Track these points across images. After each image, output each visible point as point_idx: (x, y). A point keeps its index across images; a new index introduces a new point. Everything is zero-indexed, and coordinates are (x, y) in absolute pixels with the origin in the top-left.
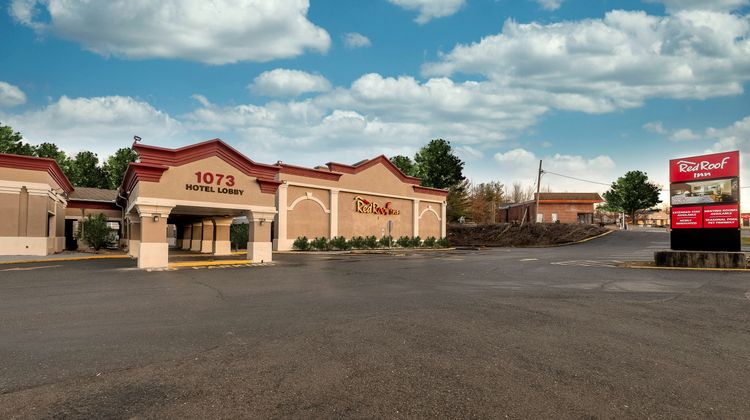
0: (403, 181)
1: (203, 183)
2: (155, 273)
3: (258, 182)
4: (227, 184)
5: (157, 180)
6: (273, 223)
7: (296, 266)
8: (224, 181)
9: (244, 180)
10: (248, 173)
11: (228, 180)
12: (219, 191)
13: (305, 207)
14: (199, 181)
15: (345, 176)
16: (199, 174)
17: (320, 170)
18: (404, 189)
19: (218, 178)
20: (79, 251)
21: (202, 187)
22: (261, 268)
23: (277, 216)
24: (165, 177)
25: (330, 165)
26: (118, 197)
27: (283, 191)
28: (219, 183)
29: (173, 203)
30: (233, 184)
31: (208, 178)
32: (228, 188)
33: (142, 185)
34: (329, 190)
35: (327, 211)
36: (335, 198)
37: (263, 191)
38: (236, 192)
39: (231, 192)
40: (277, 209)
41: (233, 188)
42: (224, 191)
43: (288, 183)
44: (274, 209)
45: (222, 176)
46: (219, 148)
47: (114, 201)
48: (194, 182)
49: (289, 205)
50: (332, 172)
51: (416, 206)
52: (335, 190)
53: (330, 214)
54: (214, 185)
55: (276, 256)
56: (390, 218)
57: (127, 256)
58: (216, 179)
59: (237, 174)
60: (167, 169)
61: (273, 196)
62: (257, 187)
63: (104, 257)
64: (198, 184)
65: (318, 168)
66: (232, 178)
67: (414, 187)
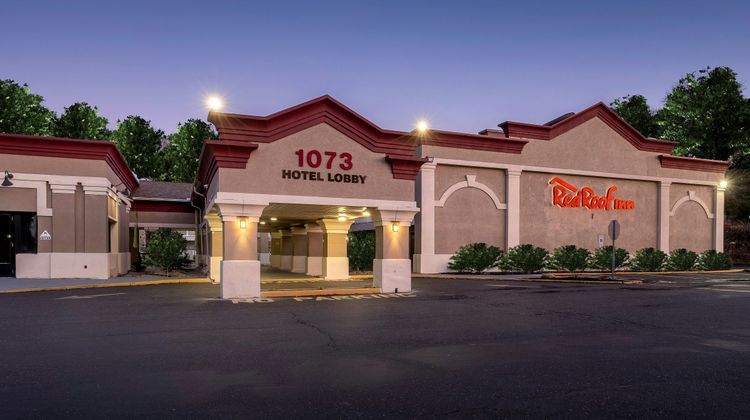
0: (639, 147)
1: (306, 168)
2: (243, 305)
3: (388, 161)
4: (342, 166)
5: (242, 164)
6: (412, 228)
7: (451, 298)
8: (337, 161)
9: (367, 160)
10: (372, 147)
11: (342, 161)
12: (330, 179)
13: (463, 199)
14: (301, 164)
15: (533, 145)
16: (300, 153)
17: (489, 136)
18: (640, 162)
19: (329, 157)
20: (147, 273)
21: (305, 173)
22: (396, 301)
23: (418, 217)
24: (253, 160)
25: (505, 126)
26: (194, 194)
27: (428, 173)
28: (329, 166)
29: (265, 199)
30: (351, 166)
31: (314, 159)
32: (343, 173)
33: (223, 173)
34: (505, 171)
35: (501, 206)
36: (514, 184)
37: (396, 175)
38: (354, 179)
39: (347, 179)
40: (419, 205)
41: (351, 173)
42: (338, 178)
43: (437, 161)
44: (412, 205)
45: (333, 155)
46: (328, 110)
47: (188, 199)
48: (294, 167)
49: (438, 197)
50: (510, 138)
51: (665, 192)
52: (515, 170)
53: (506, 211)
54: (322, 170)
55: (418, 280)
56: (615, 215)
57: (207, 280)
58: (325, 159)
59: (356, 149)
60: (255, 148)
61: (412, 183)
62: (386, 170)
63: (177, 281)
64: (300, 169)
65: (485, 132)
66: (349, 157)
67: (661, 158)
